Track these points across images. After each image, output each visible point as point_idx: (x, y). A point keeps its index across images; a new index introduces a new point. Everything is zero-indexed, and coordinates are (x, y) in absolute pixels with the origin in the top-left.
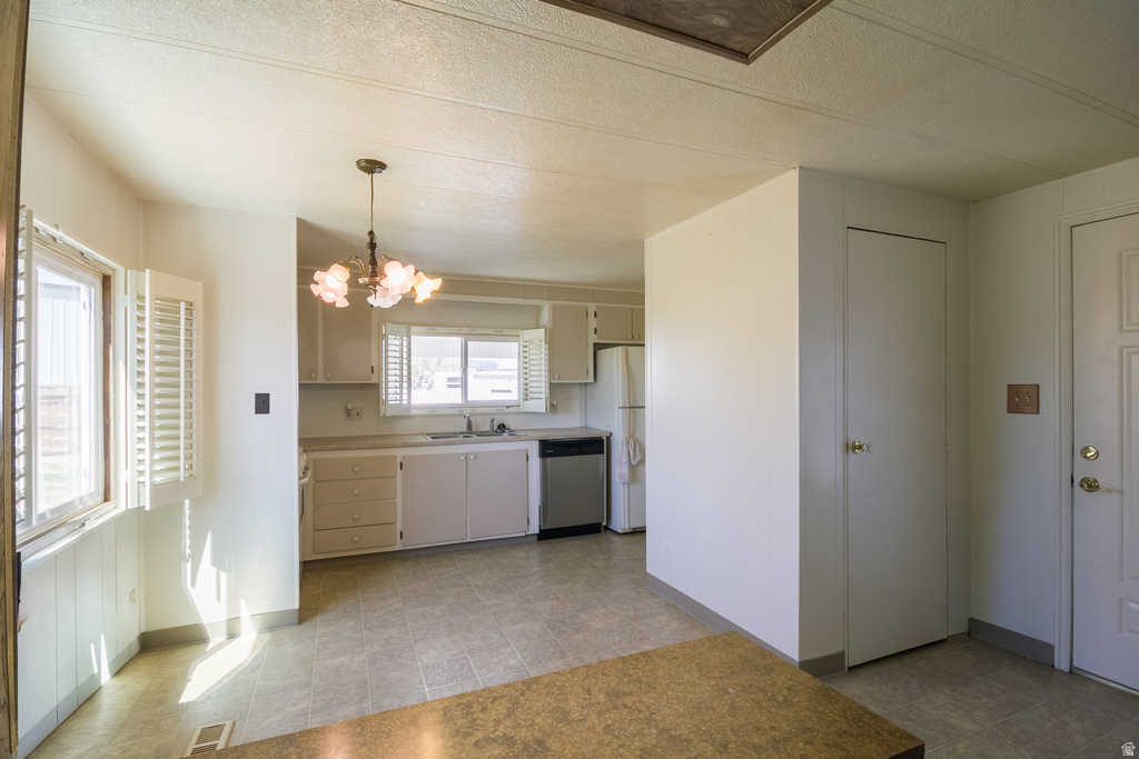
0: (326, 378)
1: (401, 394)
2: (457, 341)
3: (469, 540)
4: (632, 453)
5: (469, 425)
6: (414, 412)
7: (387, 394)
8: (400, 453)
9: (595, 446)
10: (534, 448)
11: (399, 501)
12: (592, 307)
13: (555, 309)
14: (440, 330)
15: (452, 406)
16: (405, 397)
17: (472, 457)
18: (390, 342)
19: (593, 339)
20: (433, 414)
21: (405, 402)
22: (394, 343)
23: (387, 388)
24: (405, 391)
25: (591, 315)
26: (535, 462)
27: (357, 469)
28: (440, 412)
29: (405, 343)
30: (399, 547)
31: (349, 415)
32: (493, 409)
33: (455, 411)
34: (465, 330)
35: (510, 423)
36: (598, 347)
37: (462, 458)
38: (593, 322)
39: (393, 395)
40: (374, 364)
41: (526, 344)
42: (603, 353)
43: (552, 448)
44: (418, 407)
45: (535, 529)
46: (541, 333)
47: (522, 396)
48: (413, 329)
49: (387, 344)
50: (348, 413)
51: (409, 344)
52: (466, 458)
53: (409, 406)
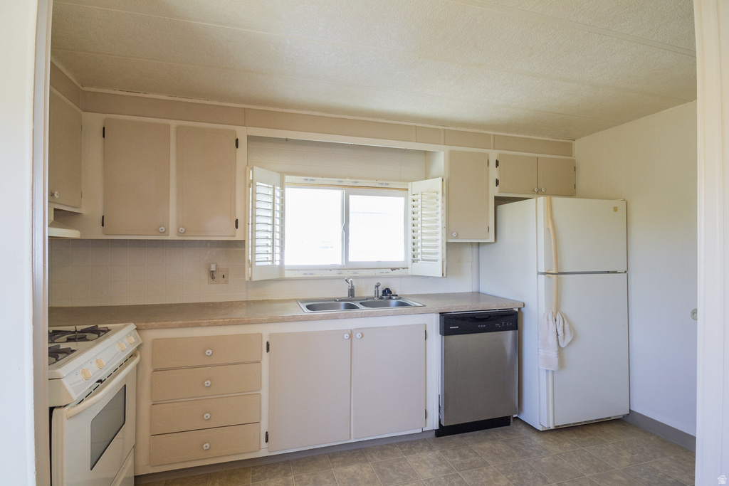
0: (179, 233)
1: (273, 254)
2: (337, 194)
3: (353, 441)
4: (560, 333)
5: (352, 292)
6: (287, 275)
7: (254, 254)
8: (266, 331)
9: (508, 320)
10: (433, 323)
11: (264, 392)
12: (494, 155)
13: (452, 157)
14: (319, 180)
15: (330, 269)
16: (277, 257)
17: (358, 335)
18: (259, 190)
19: (495, 191)
20: (310, 276)
21: (278, 263)
22: (264, 193)
23: (254, 246)
24: (278, 250)
25: (493, 163)
26: (435, 341)
27: (209, 352)
28: (318, 274)
29: (278, 194)
30: (264, 453)
31: (213, 278)
32: (377, 272)
33: (334, 274)
34: (347, 182)
35: (397, 289)
36: (499, 201)
37: (346, 337)
38: (494, 173)
39: (261, 255)
40: (239, 217)
41: (414, 197)
42: (506, 209)
43: (454, 324)
44: (293, 269)
45: (433, 424)
46: (436, 184)
47: (410, 257)
48: (288, 179)
49: (254, 192)
50: (212, 275)
51: (283, 195)
52: (351, 336)
53: (282, 267)
